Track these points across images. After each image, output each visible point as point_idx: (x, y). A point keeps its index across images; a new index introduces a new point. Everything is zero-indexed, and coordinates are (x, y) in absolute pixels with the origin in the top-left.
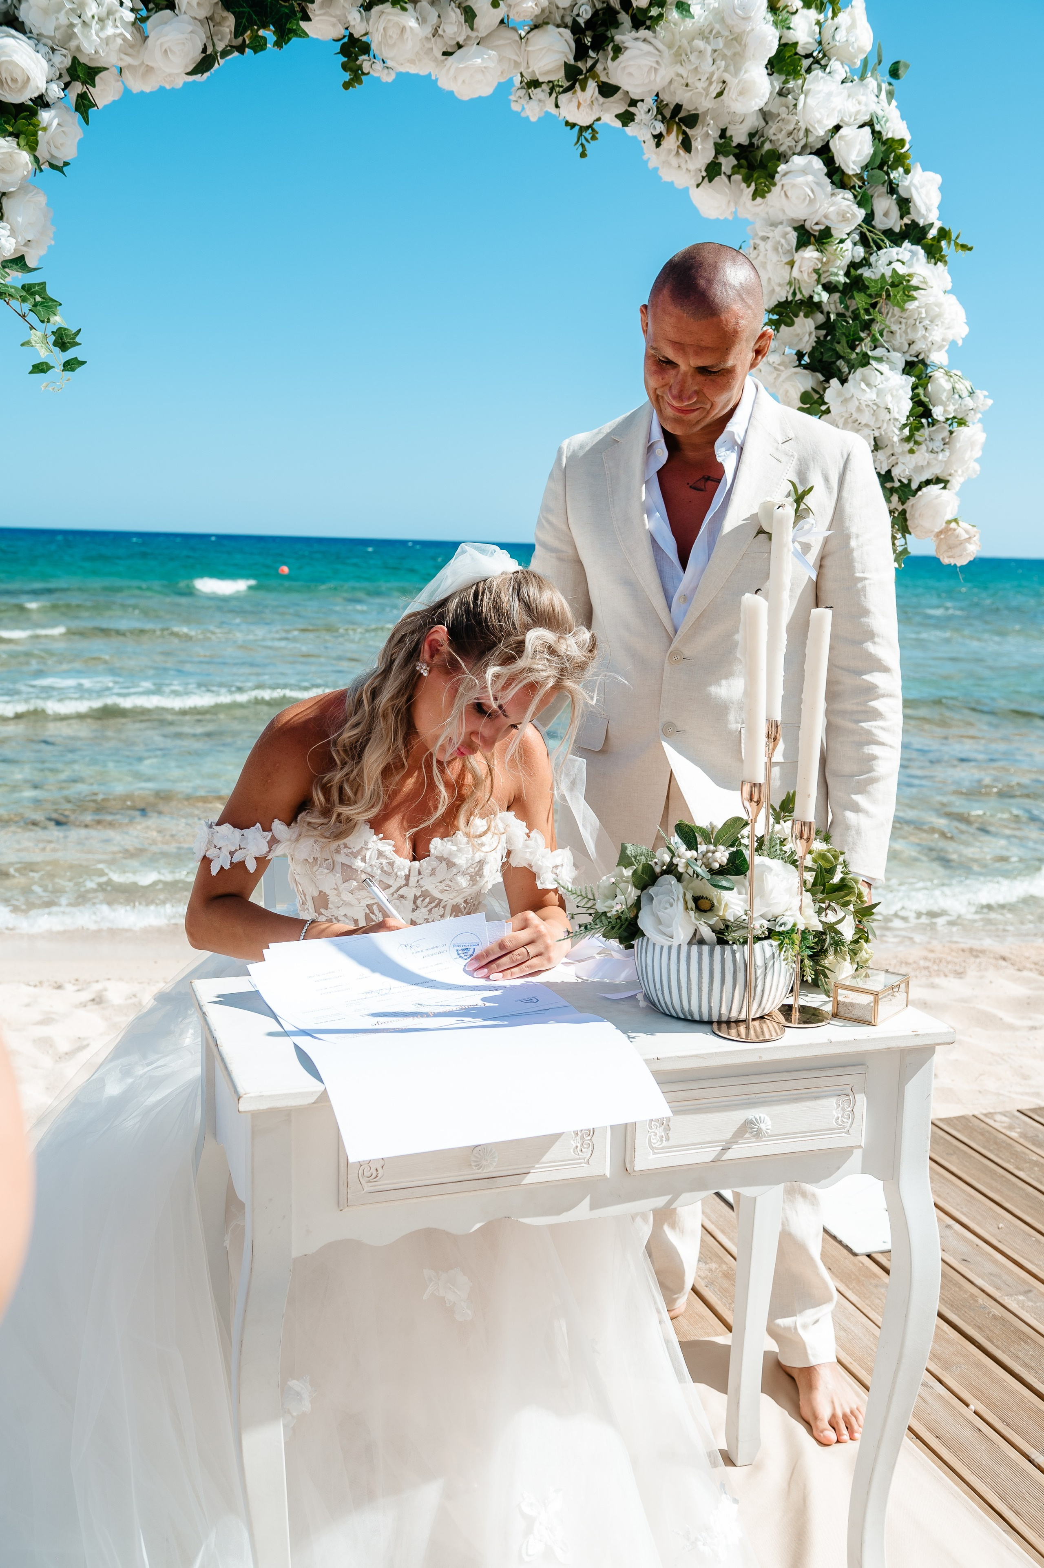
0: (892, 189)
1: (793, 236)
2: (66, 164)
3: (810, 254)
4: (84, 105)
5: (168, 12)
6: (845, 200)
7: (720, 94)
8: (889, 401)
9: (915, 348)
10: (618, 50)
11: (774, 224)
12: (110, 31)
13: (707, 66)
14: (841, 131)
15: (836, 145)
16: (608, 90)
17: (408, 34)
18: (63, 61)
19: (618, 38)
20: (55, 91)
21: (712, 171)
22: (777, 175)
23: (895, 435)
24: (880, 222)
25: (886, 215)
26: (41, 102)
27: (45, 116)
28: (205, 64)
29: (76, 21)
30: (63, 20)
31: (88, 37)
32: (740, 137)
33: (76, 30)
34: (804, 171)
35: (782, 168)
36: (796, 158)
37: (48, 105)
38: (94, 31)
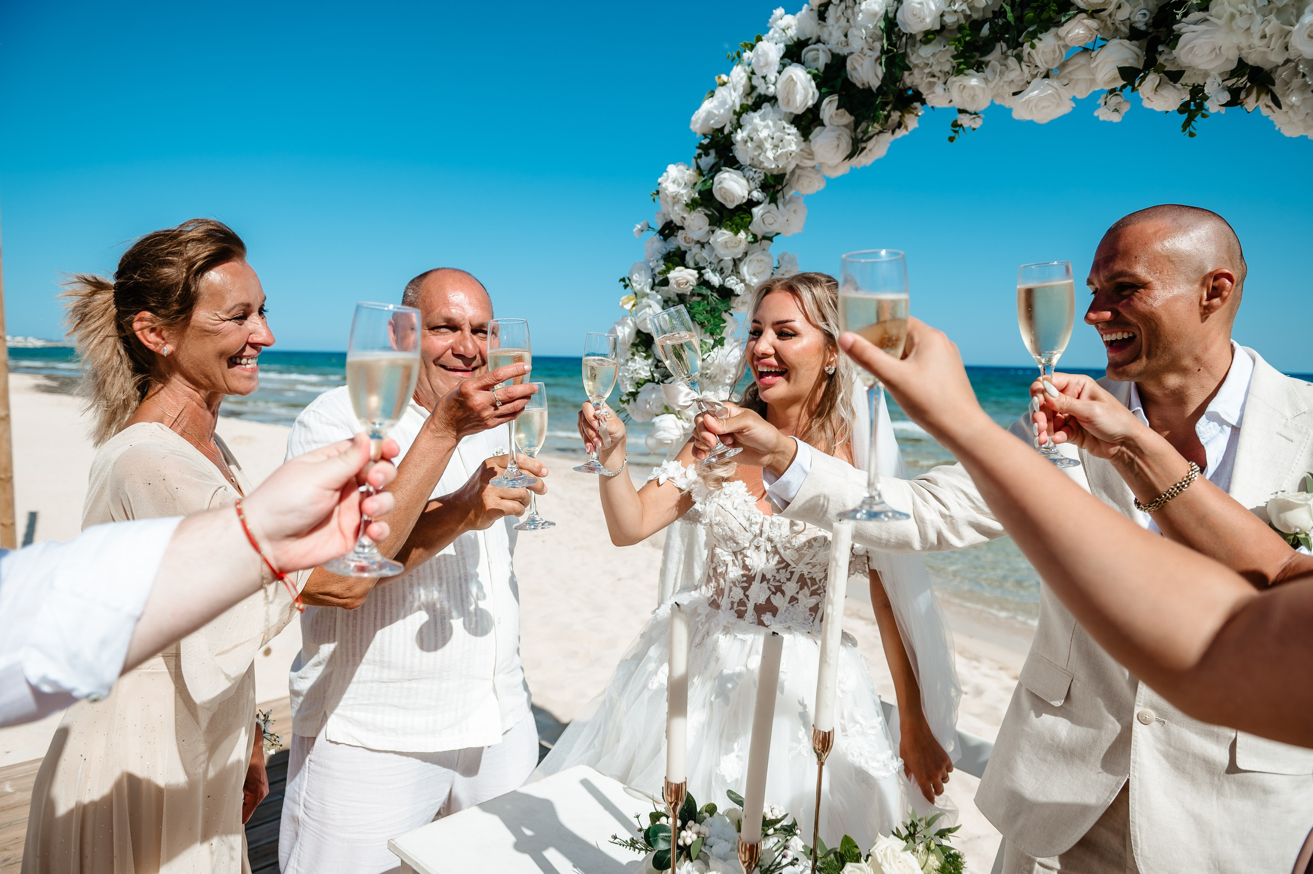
2: (778, 234)
4: (779, 199)
5: (816, 128)
7: (1284, 51)
12: (780, 151)
17: (978, 91)
18: (758, 178)
19: (1175, 30)
20: (757, 195)
26: (751, 203)
27: (755, 210)
28: (851, 154)
29: (762, 155)
30: (756, 156)
31: (768, 158)
33: (761, 158)
37: (758, 203)
38: (770, 154)
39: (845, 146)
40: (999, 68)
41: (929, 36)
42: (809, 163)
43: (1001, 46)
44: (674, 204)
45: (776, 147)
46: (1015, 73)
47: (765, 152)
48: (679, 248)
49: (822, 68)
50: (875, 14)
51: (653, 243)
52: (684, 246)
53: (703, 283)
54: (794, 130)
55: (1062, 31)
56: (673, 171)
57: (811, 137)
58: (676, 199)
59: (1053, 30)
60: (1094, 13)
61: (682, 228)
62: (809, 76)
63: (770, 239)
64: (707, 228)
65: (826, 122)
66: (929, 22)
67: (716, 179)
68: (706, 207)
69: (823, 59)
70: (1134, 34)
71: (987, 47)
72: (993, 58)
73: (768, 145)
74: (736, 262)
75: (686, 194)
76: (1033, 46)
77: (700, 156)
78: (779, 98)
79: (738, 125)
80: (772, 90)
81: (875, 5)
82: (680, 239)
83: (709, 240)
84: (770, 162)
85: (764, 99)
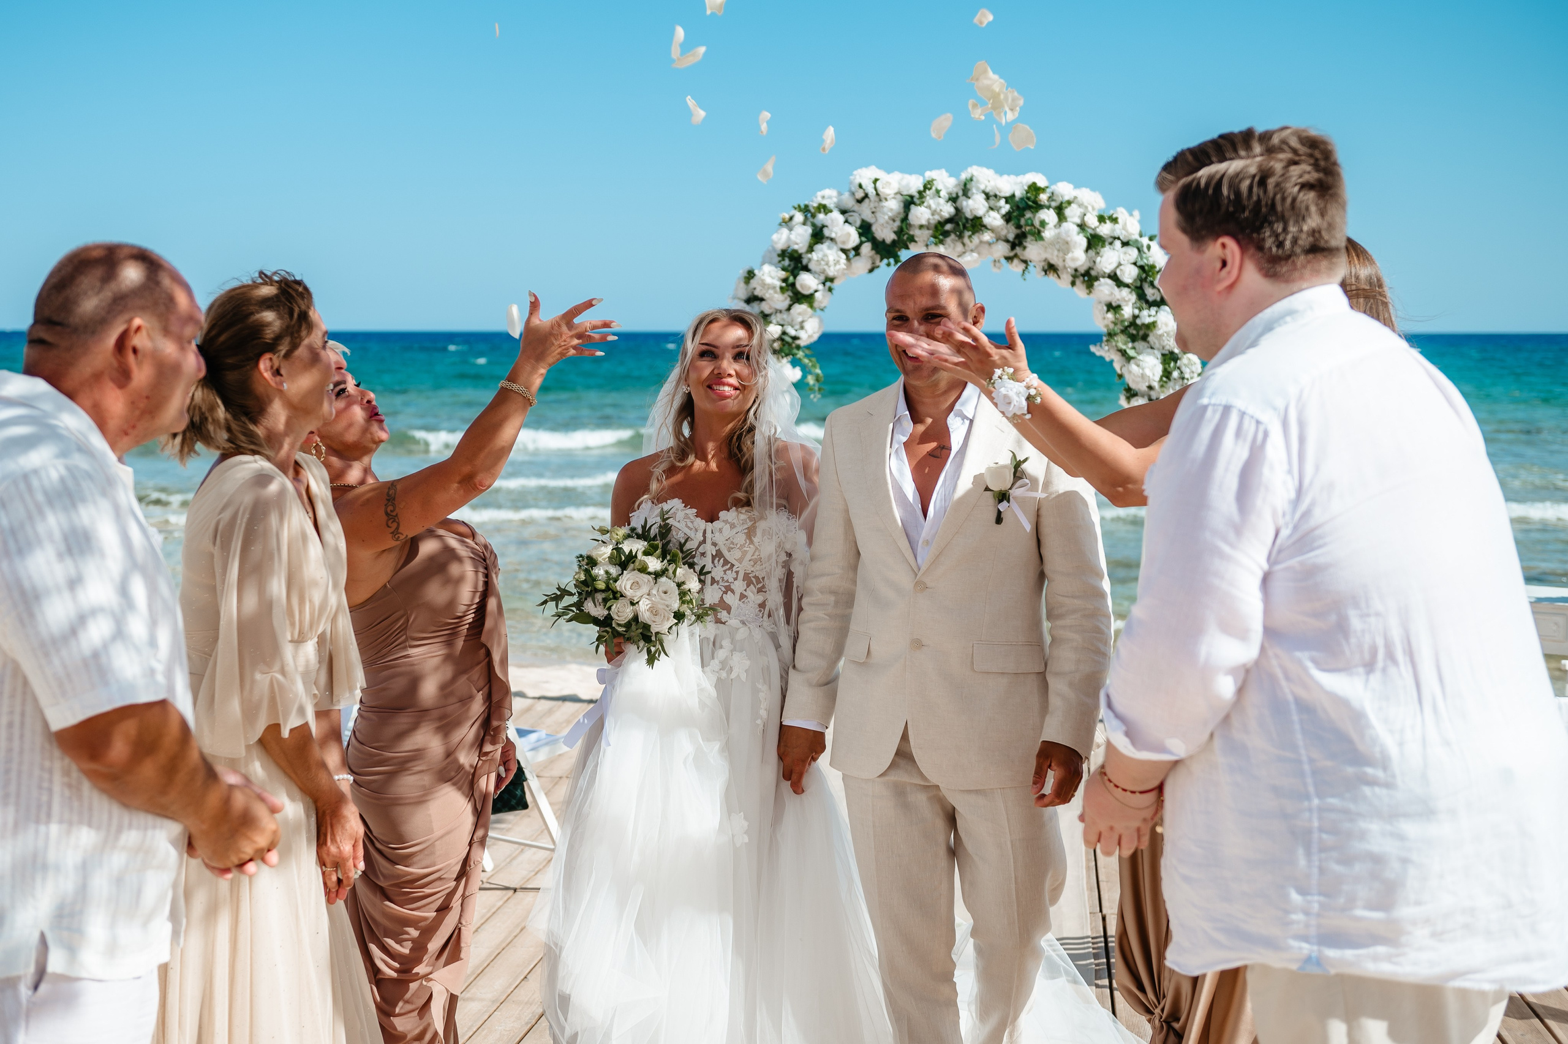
0: (1152, 284)
1: (1105, 308)
2: (825, 307)
3: (1110, 316)
4: (830, 290)
5: (857, 258)
6: (1125, 292)
7: (1064, 261)
8: (1148, 372)
9: (1167, 347)
10: (1025, 248)
11: (1100, 302)
13: (1056, 253)
14: (1122, 267)
15: (1118, 273)
16: (1025, 262)
18: (822, 278)
19: (1025, 244)
20: (821, 287)
21: (1073, 284)
22: (1095, 287)
23: (1156, 385)
24: (1150, 298)
25: (1153, 295)
26: (816, 292)
28: (871, 271)
29: (826, 267)
30: (821, 267)
32: (1082, 270)
34: (1107, 284)
35: (1096, 284)
36: (1101, 279)
37: (819, 292)
38: (832, 268)
39: (869, 266)
40: (952, 245)
41: (921, 227)
42: (845, 272)
43: (953, 236)
44: (769, 288)
45: (835, 264)
46: (959, 247)
47: (829, 267)
49: (860, 225)
50: (891, 210)
52: (767, 311)
53: (784, 333)
54: (844, 256)
55: (981, 237)
56: (767, 268)
57: (852, 261)
58: (769, 285)
59: (977, 234)
60: (992, 230)
61: (767, 300)
62: (856, 232)
63: (822, 310)
64: (788, 302)
65: (862, 254)
66: (924, 222)
67: (798, 278)
68: (788, 291)
69: (858, 223)
70: (1007, 241)
71: (946, 234)
72: (948, 240)
73: (831, 263)
74: (803, 322)
75: (778, 283)
76: (971, 242)
77: (780, 262)
78: (838, 240)
79: (811, 249)
80: (833, 235)
81: (893, 205)
82: (765, 307)
83: (789, 309)
84: (831, 272)
85: (827, 238)
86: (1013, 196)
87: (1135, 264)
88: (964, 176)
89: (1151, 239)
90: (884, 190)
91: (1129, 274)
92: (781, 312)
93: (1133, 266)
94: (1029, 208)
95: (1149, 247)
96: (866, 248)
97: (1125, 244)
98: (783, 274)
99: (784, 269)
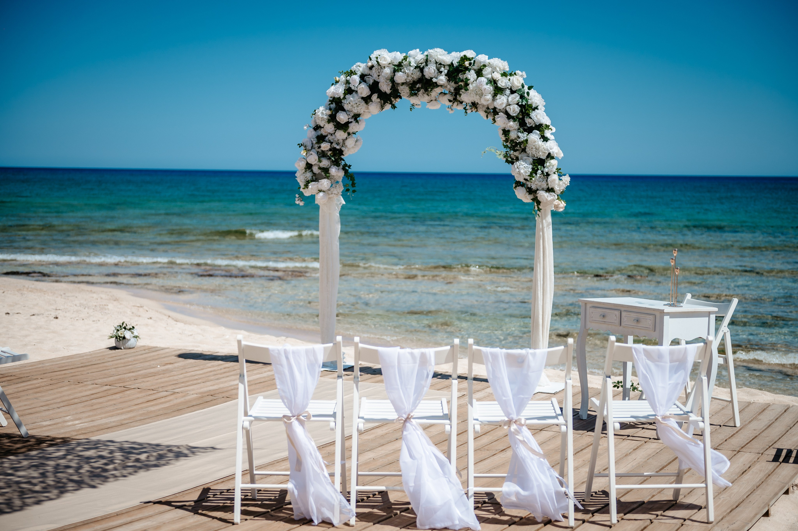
2: (357, 132)
4: (357, 122)
5: (370, 102)
6: (512, 121)
13: (475, 96)
17: (417, 101)
18: (352, 115)
19: (461, 93)
20: (351, 120)
21: (487, 117)
22: (497, 119)
24: (528, 126)
25: (530, 123)
26: (349, 123)
27: (350, 125)
30: (349, 108)
32: (491, 108)
33: (352, 109)
34: (502, 117)
35: (497, 116)
36: (500, 114)
37: (351, 122)
38: (356, 108)
41: (403, 84)
45: (358, 106)
47: (354, 108)
48: (322, 134)
49: (371, 84)
50: (387, 73)
51: (312, 132)
52: (324, 134)
53: (332, 148)
54: (363, 102)
56: (321, 109)
57: (368, 104)
58: (322, 119)
60: (442, 87)
61: (323, 128)
62: (368, 87)
63: (355, 133)
64: (333, 129)
65: (373, 101)
66: (402, 81)
67: (337, 114)
68: (333, 122)
69: (371, 82)
70: (451, 93)
71: (418, 89)
73: (355, 105)
75: (326, 117)
77: (330, 104)
78: (359, 92)
79: (344, 98)
80: (356, 89)
81: (388, 71)
82: (322, 132)
83: (334, 133)
84: (356, 111)
85: (353, 91)
86: (452, 64)
87: (517, 104)
88: (426, 53)
89: (530, 88)
90: (382, 62)
91: (514, 110)
92: (331, 135)
93: (516, 106)
94: (461, 71)
95: (528, 94)
96: (375, 97)
97: (512, 92)
98: (329, 112)
99: (330, 109)
